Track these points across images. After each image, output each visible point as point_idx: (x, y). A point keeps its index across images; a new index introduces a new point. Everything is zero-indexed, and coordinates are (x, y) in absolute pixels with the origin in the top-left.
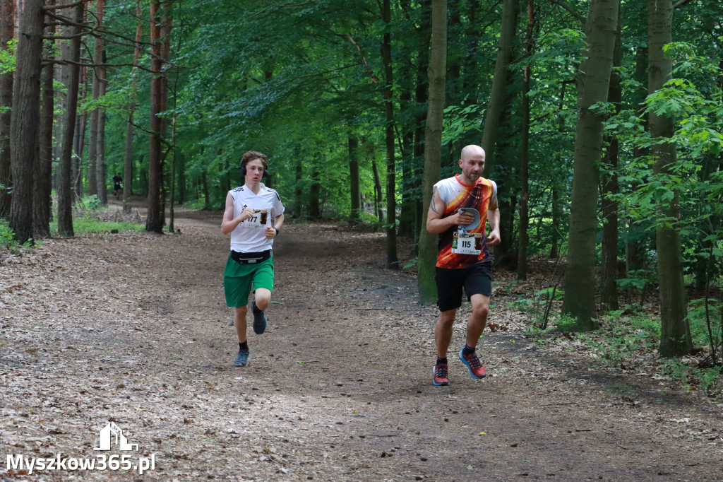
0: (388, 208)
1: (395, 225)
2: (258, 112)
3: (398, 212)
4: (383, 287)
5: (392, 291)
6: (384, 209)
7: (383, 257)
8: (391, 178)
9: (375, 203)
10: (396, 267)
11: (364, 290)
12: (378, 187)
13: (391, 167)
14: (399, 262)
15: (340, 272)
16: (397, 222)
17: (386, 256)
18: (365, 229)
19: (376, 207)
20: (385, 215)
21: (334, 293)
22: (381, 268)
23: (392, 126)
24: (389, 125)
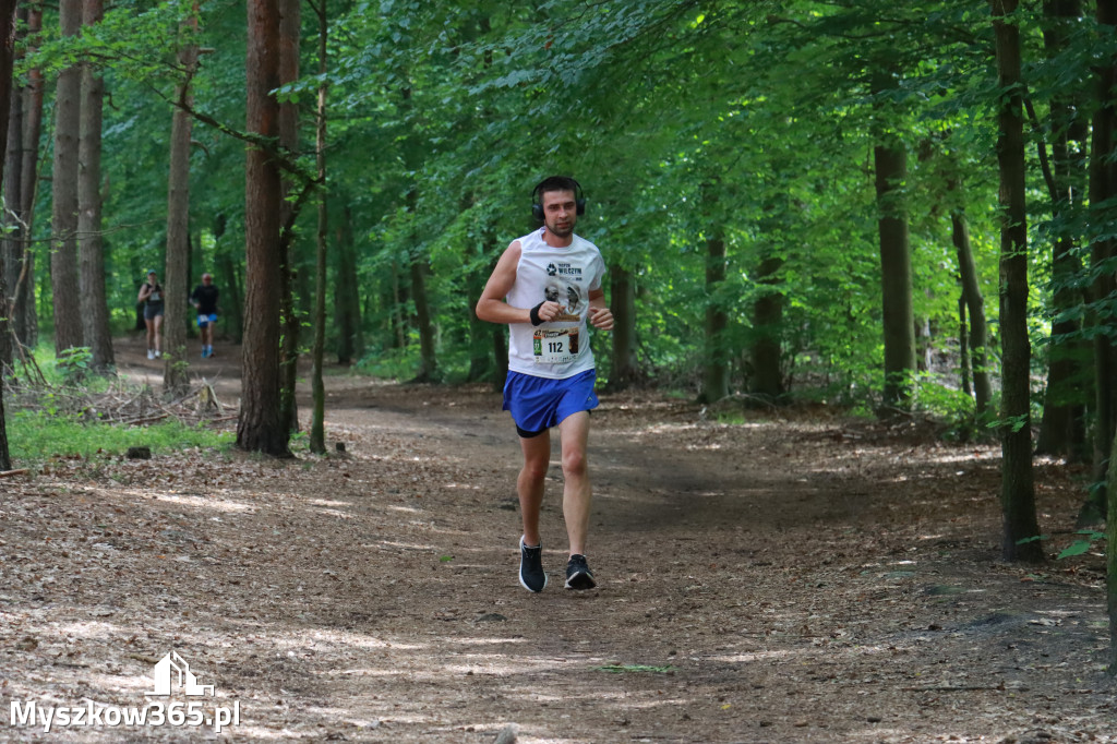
0: (1006, 365)
1: (1028, 419)
2: (587, 70)
3: (1039, 380)
4: (994, 619)
5: (1022, 631)
6: (994, 368)
7: (990, 522)
8: (1015, 270)
9: (963, 351)
10: (1034, 555)
11: (933, 628)
12: (971, 299)
13: (1013, 235)
14: (1043, 537)
15: (854, 572)
16: (1037, 411)
17: (1001, 519)
18: (931, 432)
19: (964, 364)
20: (996, 387)
21: (833, 636)
22: (984, 558)
23: (1016, 102)
24: (1007, 100)
